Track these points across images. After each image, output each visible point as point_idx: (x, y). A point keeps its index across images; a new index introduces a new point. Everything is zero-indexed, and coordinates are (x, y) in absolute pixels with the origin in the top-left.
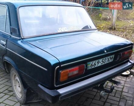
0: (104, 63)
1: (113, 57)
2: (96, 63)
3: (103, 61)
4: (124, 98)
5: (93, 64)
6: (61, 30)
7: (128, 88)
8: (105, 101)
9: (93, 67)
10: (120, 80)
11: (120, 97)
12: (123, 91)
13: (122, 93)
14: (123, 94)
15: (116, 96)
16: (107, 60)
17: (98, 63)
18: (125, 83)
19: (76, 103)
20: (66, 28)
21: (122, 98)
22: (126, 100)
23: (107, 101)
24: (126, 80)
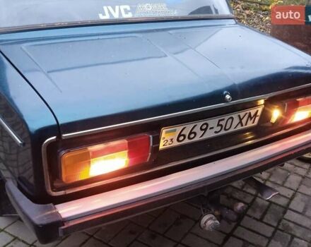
0: (225, 130)
1: (259, 114)
2: (197, 130)
3: (221, 126)
4: (286, 230)
5: (186, 132)
6: (109, 12)
7: (306, 198)
8: (228, 231)
9: (187, 141)
10: (289, 172)
11: (275, 224)
12: (291, 206)
13: (285, 213)
14: (289, 215)
15: (265, 220)
16: (236, 121)
17: (205, 130)
18: (301, 183)
19: (148, 228)
20: (128, 7)
21: (281, 229)
22: (293, 236)
23: (235, 233)
24: (307, 173)
